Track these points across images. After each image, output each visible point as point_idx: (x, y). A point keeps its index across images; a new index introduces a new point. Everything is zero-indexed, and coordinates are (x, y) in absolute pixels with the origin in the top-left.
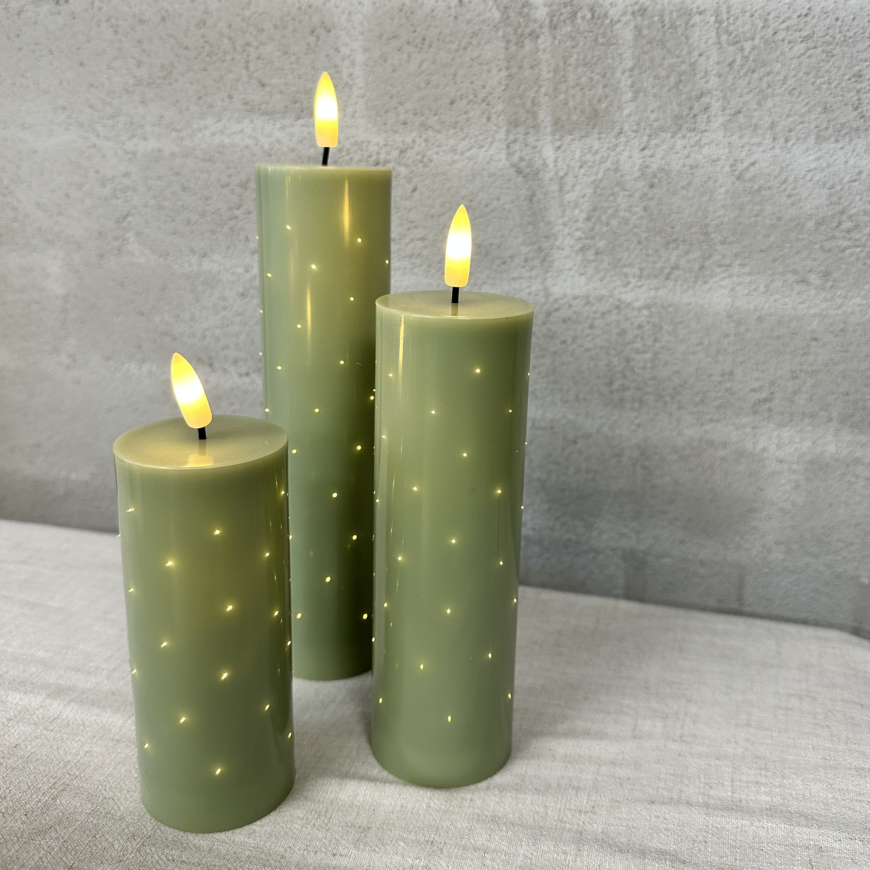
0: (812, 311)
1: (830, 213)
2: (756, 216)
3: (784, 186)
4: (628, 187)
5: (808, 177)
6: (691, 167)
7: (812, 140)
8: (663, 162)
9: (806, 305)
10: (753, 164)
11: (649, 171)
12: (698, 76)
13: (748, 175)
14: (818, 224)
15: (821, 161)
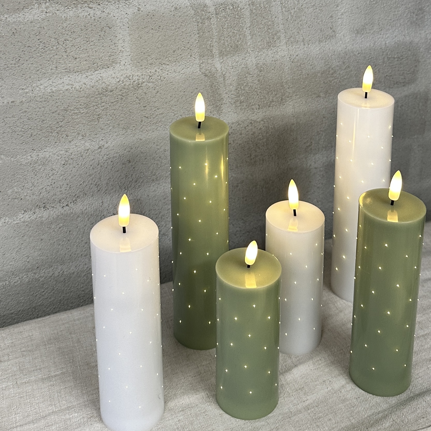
0: (323, 107)
1: (326, 69)
2: (300, 75)
3: (309, 62)
4: (251, 73)
5: (317, 57)
6: (275, 61)
7: (317, 43)
8: (264, 61)
9: (320, 105)
10: (297, 55)
11: (259, 65)
12: (275, 26)
13: (296, 60)
14: (322, 74)
15: (321, 50)
